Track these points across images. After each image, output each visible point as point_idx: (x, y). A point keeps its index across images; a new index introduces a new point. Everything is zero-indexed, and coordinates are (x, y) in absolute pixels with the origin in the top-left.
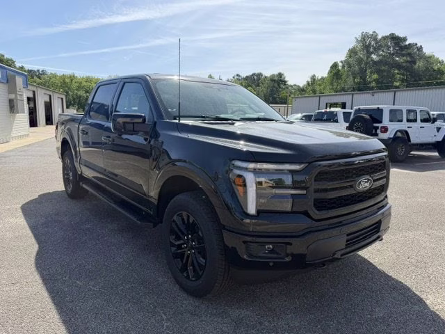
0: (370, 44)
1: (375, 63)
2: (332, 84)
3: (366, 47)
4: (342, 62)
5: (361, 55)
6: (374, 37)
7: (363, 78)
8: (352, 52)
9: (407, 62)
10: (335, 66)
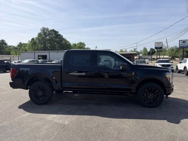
0: (46, 32)
1: (49, 40)
2: (32, 47)
3: (45, 33)
4: (36, 38)
5: (43, 36)
6: (47, 29)
7: (45, 45)
8: (40, 35)
9: (59, 41)
10: (33, 39)
